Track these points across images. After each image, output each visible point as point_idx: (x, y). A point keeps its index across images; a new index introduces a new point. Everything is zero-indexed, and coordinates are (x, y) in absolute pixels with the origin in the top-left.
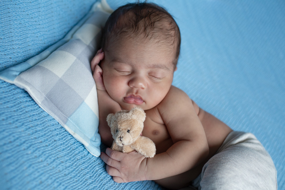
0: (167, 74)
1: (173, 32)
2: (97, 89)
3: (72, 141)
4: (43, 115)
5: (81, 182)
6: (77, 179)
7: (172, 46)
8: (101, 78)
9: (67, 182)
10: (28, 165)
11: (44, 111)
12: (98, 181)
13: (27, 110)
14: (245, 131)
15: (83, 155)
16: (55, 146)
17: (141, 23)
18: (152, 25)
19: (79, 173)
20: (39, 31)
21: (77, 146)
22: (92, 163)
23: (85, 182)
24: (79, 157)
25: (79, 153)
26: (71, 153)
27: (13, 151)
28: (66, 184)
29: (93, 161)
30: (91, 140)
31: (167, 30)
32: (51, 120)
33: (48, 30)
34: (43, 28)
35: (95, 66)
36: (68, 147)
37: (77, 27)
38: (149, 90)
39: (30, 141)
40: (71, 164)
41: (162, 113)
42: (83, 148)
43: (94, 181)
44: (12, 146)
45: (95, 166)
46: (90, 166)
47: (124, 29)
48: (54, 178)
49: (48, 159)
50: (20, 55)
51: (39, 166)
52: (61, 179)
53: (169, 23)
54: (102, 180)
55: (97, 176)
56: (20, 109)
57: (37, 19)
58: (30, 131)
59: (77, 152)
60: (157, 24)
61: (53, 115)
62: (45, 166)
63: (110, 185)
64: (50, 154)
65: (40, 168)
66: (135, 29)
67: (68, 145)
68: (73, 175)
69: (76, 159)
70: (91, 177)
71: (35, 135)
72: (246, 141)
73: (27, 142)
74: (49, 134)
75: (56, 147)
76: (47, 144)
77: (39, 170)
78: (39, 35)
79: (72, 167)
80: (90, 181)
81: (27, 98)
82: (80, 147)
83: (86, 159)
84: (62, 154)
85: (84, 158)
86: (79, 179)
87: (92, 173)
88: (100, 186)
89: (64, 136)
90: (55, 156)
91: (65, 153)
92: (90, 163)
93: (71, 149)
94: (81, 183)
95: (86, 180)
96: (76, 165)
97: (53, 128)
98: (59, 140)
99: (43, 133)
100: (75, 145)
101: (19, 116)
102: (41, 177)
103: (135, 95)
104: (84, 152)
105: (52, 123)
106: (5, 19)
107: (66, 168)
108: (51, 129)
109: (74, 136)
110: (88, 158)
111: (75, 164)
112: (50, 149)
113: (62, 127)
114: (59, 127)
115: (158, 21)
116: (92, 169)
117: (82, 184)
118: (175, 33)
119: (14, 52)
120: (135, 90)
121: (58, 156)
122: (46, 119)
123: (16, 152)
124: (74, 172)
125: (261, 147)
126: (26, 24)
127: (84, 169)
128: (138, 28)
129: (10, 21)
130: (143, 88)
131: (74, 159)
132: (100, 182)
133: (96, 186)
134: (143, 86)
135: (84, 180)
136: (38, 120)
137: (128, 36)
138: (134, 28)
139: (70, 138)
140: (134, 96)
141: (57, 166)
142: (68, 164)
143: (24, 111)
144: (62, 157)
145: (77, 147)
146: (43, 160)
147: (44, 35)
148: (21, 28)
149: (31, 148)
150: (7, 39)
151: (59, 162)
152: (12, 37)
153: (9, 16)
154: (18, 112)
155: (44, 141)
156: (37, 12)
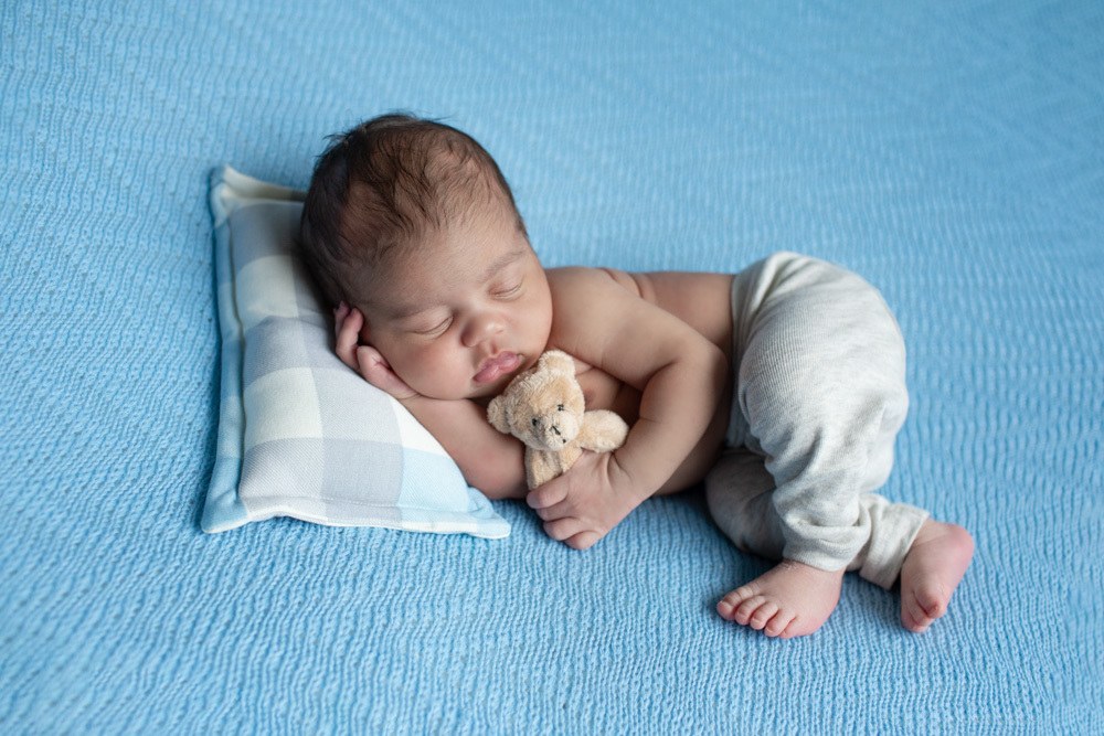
0: (526, 265)
1: (471, 165)
2: (398, 400)
3: (441, 544)
4: (348, 536)
5: (524, 604)
6: (515, 605)
7: (494, 199)
8: (391, 377)
9: (503, 624)
10: (417, 648)
11: (343, 529)
12: (550, 579)
13: (317, 552)
14: (763, 256)
15: (482, 554)
16: (424, 577)
18: (424, 185)
19: (506, 591)
20: (165, 366)
21: (457, 545)
22: (510, 555)
23: (530, 598)
24: (479, 564)
25: (472, 554)
26: (461, 567)
27: (373, 644)
28: (504, 628)
29: (508, 550)
30: (472, 512)
31: (457, 169)
32: (370, 536)
33: (178, 349)
34: (166, 351)
35: (355, 352)
36: (445, 559)
37: (225, 288)
38: (514, 325)
39: (379, 603)
40: (478, 586)
41: (573, 351)
42: (470, 539)
43: (545, 585)
44: (361, 636)
45: (520, 557)
46: (512, 564)
47: (383, 242)
48: (477, 635)
49: (437, 611)
50: (187, 453)
51: (435, 635)
52: (488, 627)
53: (448, 151)
54: (555, 571)
55: (541, 570)
56: (304, 561)
57: (139, 344)
58: (363, 586)
59: (467, 557)
61: (364, 523)
62: (443, 627)
63: (577, 568)
64: (431, 599)
65: (439, 637)
66: (405, 224)
67: (442, 558)
68: (500, 603)
69: (479, 571)
70: (532, 582)
71: (376, 586)
72: (778, 280)
73: (377, 610)
74: (393, 565)
75: (427, 579)
76: (410, 585)
77: (441, 641)
78: (174, 374)
79: (485, 590)
80: (538, 591)
81: (292, 529)
82: (464, 544)
83: (495, 556)
84: (449, 582)
85: (489, 558)
86: (517, 602)
87: (527, 572)
88: (562, 584)
89: (418, 546)
90: (442, 595)
91: (450, 576)
92: (507, 558)
93: (454, 560)
94: (527, 606)
95: (530, 593)
96: (488, 582)
97: (388, 548)
98: (420, 561)
99: (385, 571)
100: (452, 545)
101: (317, 575)
102: (455, 650)
103: (495, 356)
104: (478, 545)
105: (378, 538)
106: (90, 399)
107: (479, 601)
108: (388, 553)
109: (436, 530)
110: (496, 552)
111: (485, 580)
112: (422, 590)
113: (399, 533)
114: (395, 537)
115: (425, 164)
116: (521, 565)
117: (530, 607)
118: (476, 162)
119: (172, 455)
120: (487, 348)
121: (447, 591)
122: (363, 541)
123: (377, 641)
124: (498, 596)
125: (819, 268)
126: (133, 373)
127: (509, 577)
129: (100, 395)
130: (501, 331)
131: (476, 575)
132: (555, 577)
133: (557, 591)
134: (500, 327)
135: (527, 596)
136: (352, 553)
137: (402, 253)
138: (401, 223)
139: (431, 540)
140: (492, 360)
141: (461, 610)
142: (476, 592)
143: (315, 559)
144: (453, 587)
145: (459, 547)
146: (431, 619)
147: (182, 365)
148: (131, 391)
149: (393, 615)
150: (134, 442)
151: (457, 600)
152: (138, 426)
153: (91, 387)
154: (308, 568)
155: (400, 583)
156: (125, 326)
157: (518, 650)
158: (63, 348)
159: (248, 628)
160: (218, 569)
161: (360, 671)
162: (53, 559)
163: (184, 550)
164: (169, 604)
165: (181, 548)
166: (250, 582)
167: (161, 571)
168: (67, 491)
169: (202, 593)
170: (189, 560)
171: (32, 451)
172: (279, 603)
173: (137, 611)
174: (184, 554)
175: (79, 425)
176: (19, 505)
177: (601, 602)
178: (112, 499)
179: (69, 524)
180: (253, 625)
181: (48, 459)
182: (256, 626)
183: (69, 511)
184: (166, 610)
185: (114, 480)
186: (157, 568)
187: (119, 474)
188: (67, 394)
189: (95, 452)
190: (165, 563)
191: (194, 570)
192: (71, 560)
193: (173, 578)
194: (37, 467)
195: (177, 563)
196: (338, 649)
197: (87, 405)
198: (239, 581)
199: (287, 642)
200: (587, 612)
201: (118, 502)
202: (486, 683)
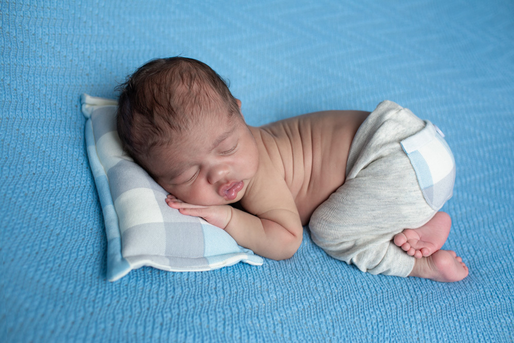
10: (257, 321)
16: (246, 283)
17: (158, 120)
19: (285, 284)
27: (236, 323)
39: (231, 302)
40: (272, 284)
44: (229, 320)
49: (259, 300)
51: (263, 313)
55: (297, 272)
56: (188, 285)
57: (77, 184)
58: (220, 294)
60: (175, 102)
62: (265, 308)
64: (253, 294)
65: (265, 313)
66: (160, 132)
71: (226, 293)
73: (231, 305)
75: (248, 284)
76: (241, 289)
77: (267, 315)
79: (276, 285)
80: (299, 281)
84: (258, 284)
90: (258, 291)
91: (258, 281)
96: (276, 281)
99: (228, 284)
101: (197, 291)
106: (60, 215)
107: (275, 291)
111: (274, 280)
112: (248, 291)
115: (170, 98)
121: (259, 289)
123: (237, 321)
124: (283, 287)
126: (77, 199)
128: (161, 129)
129: (64, 212)
133: (308, 278)
138: (157, 132)
141: (269, 297)
142: (272, 287)
143: (193, 283)
144: (261, 286)
146: (257, 305)
148: (79, 209)
149: (240, 307)
150: (87, 234)
151: (266, 293)
152: (86, 226)
153: (59, 209)
154: (191, 289)
155: (237, 289)
156: (69, 176)
157: (303, 312)
158: (41, 191)
159: (172, 325)
160: (147, 295)
161: (234, 338)
162: (61, 304)
163: (127, 288)
164: (128, 319)
165: (125, 287)
166: (166, 299)
167: (118, 302)
168: (60, 266)
169: (143, 310)
170: (131, 293)
171: (37, 248)
172: (184, 309)
173: (113, 325)
174: (127, 291)
175: (57, 230)
176: (37, 278)
177: (331, 279)
178: (83, 266)
179: (65, 284)
180: (174, 323)
181: (46, 250)
182: (176, 324)
183: (63, 276)
184: (127, 323)
185: (81, 256)
186: (116, 301)
187: (83, 253)
188: (48, 215)
189: (69, 243)
190: (119, 296)
191: (135, 298)
192: (71, 303)
193: (126, 304)
194: (41, 256)
195: (125, 296)
196: (220, 329)
197: (59, 219)
198: (160, 301)
199: (194, 329)
200: (326, 285)
201: (86, 268)
202: (295, 332)
